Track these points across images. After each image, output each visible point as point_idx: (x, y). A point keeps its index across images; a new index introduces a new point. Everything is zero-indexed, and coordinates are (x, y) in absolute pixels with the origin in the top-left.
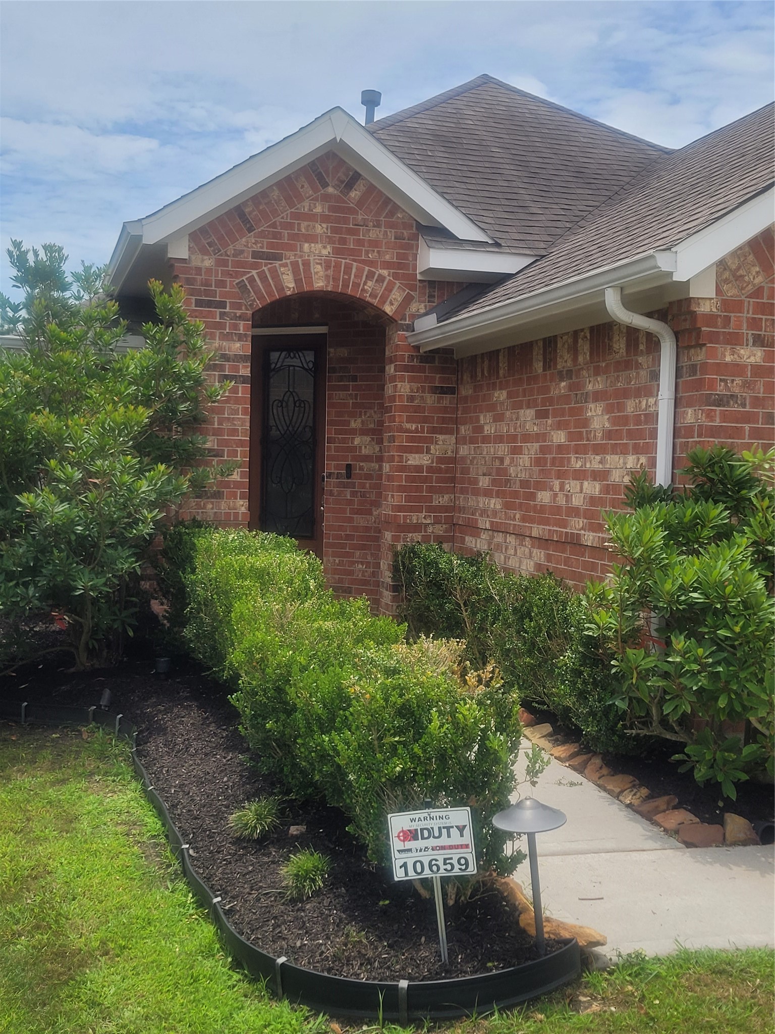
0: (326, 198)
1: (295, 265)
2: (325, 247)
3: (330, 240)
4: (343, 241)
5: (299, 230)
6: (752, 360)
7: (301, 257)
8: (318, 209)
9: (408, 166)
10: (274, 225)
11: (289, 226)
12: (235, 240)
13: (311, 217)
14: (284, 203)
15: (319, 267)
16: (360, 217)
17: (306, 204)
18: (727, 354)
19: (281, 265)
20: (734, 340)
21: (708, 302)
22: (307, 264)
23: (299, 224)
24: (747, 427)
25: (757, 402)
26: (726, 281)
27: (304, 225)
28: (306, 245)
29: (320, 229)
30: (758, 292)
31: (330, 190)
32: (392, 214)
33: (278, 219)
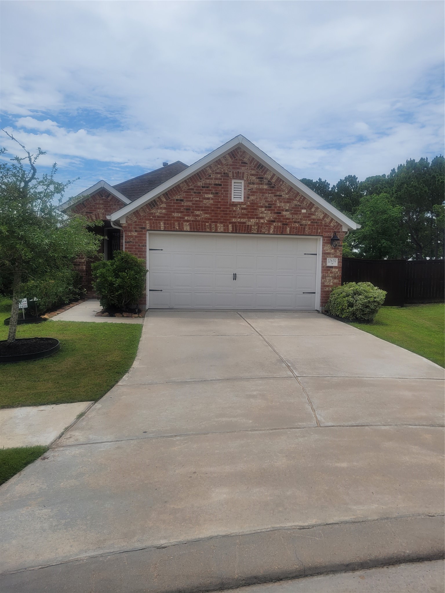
0: (103, 199)
1: (96, 214)
2: (103, 210)
3: (104, 209)
4: (107, 209)
5: (97, 207)
6: (135, 235)
7: (97, 212)
8: (101, 202)
9: (118, 191)
10: (91, 206)
11: (95, 206)
12: (82, 209)
13: (99, 204)
14: (93, 201)
15: (101, 215)
16: (111, 203)
17: (98, 201)
18: (129, 233)
19: (92, 215)
20: (131, 231)
21: (125, 224)
22: (98, 214)
23: (96, 205)
24: (134, 247)
25: (136, 242)
26: (128, 220)
27: (97, 205)
28: (98, 210)
29: (101, 206)
30: (136, 222)
31: (104, 198)
32: (118, 202)
33: (92, 204)
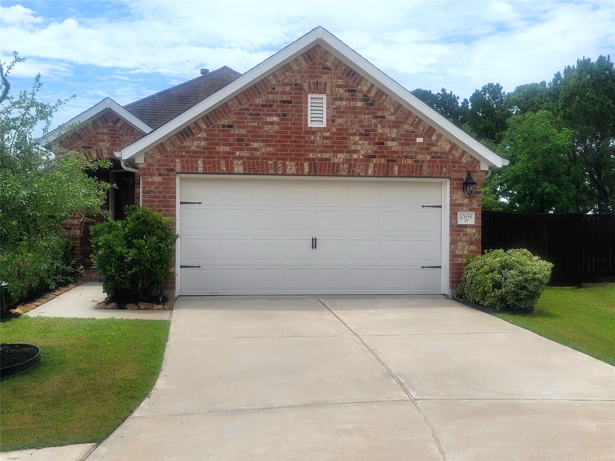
0: (108, 127)
1: (97, 150)
2: (108, 143)
3: (110, 141)
4: (114, 141)
5: (98, 138)
6: (158, 180)
7: (99, 147)
8: (105, 131)
9: (132, 114)
10: (89, 137)
11: (95, 137)
12: (75, 143)
13: (103, 134)
14: (93, 129)
15: (105, 150)
16: (120, 133)
17: (101, 129)
18: (149, 179)
19: (92, 150)
20: (152, 175)
21: (142, 164)
22: (101, 149)
23: (98, 136)
24: (157, 199)
25: (160, 192)
26: (148, 158)
27: (100, 136)
28: (101, 143)
29: (106, 137)
30: (159, 161)
31: (110, 124)
32: (132, 130)
33: (91, 135)
